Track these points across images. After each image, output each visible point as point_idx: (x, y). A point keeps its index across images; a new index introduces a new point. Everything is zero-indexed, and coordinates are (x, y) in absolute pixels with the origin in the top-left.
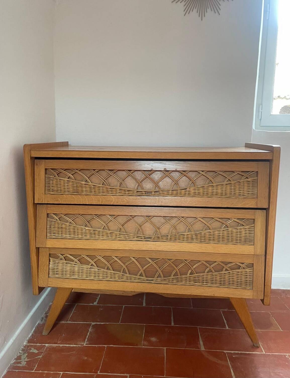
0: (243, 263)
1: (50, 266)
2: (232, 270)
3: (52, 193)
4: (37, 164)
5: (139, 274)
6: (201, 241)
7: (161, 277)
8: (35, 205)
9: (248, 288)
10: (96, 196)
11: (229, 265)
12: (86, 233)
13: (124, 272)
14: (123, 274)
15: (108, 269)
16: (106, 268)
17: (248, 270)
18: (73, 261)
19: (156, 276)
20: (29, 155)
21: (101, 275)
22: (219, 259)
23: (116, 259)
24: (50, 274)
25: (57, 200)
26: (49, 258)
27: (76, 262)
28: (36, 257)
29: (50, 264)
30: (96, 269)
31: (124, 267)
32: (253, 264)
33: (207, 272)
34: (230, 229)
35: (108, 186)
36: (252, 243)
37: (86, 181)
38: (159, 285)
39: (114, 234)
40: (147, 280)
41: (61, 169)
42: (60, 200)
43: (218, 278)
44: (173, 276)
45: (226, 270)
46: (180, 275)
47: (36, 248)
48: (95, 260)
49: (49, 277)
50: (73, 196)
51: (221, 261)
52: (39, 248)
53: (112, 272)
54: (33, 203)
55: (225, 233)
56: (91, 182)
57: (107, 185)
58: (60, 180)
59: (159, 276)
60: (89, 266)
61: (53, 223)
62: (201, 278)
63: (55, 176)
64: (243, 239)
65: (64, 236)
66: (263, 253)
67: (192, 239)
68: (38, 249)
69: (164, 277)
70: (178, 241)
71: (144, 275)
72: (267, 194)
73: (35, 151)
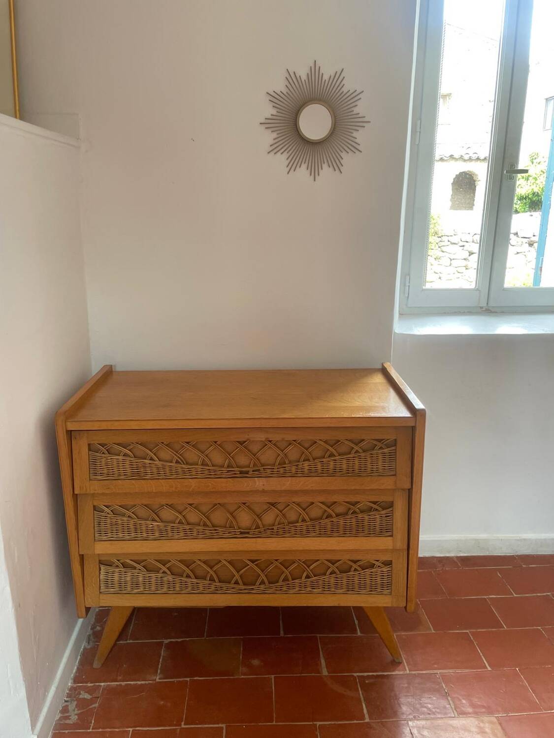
0: (378, 561)
1: (101, 576)
2: (363, 570)
3: (99, 478)
4: (75, 438)
5: (233, 582)
6: (320, 534)
7: (264, 583)
8: (75, 497)
9: (386, 592)
10: (167, 480)
11: (359, 563)
12: (152, 530)
13: (212, 579)
14: (210, 582)
15: (188, 576)
16: (185, 575)
17: (385, 569)
18: (135, 568)
19: (258, 583)
20: (65, 428)
21: (178, 585)
22: (346, 557)
23: (199, 563)
24: (101, 588)
25: (109, 488)
26: (99, 566)
27: (140, 570)
28: (80, 567)
29: (100, 573)
30: (170, 578)
31: (212, 572)
32: (392, 561)
33: (330, 574)
34: (360, 516)
35: (184, 464)
36: (390, 534)
37: (152, 459)
38: (262, 595)
39: (195, 529)
40: (245, 589)
41: (115, 444)
42: (113, 487)
43: (345, 581)
44: (282, 581)
45: (356, 570)
46: (293, 580)
47: (80, 555)
48: (167, 565)
49: (100, 592)
50: (132, 481)
51: (348, 558)
52: (83, 555)
53: (195, 580)
54: (72, 494)
55: (354, 520)
56: (159, 459)
57: (182, 463)
58: (111, 459)
59: (263, 583)
60: (160, 575)
61: (103, 519)
62: (321, 582)
63: (103, 453)
64: (378, 529)
65: (121, 535)
66: (405, 547)
67: (308, 531)
68: (82, 557)
69: (269, 583)
70: (288, 535)
71: (240, 581)
72: (409, 470)
73: (74, 423)
